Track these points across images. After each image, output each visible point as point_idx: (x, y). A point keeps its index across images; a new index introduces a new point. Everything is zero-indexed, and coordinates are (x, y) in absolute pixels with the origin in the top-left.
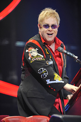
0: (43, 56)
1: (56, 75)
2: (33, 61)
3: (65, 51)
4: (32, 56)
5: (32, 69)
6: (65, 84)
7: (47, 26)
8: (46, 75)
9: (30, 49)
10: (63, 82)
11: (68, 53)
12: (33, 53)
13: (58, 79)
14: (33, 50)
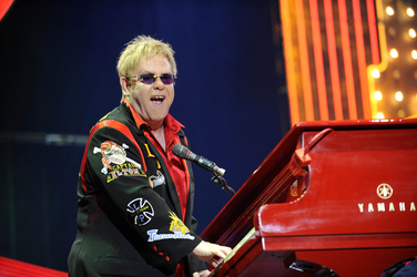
0: (139, 166)
1: (175, 218)
2: (115, 177)
3: (193, 156)
4: (112, 164)
5: (108, 200)
6: (196, 243)
7: (148, 78)
8: (149, 216)
9: (104, 144)
10: (192, 238)
11: (201, 161)
12: (114, 157)
13: (179, 230)
14: (114, 147)
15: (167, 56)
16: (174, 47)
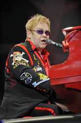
1: (41, 75)
2: (16, 66)
3: (54, 43)
4: (16, 61)
9: (15, 53)
11: (57, 45)
15: (48, 24)
16: (50, 20)
